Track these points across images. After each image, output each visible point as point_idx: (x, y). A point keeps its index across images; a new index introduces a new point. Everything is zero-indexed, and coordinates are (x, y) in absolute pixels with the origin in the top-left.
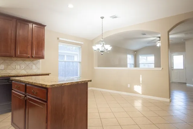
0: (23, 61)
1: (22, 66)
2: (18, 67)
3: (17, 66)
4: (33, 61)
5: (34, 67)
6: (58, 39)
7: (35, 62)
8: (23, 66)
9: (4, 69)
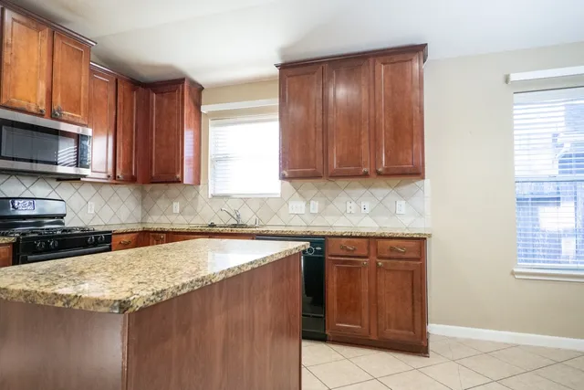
0: (369, 187)
1: (363, 205)
2: (352, 207)
3: (349, 205)
4: (398, 185)
5: (402, 206)
6: (507, 80)
7: (406, 189)
8: (367, 205)
9: (319, 214)
